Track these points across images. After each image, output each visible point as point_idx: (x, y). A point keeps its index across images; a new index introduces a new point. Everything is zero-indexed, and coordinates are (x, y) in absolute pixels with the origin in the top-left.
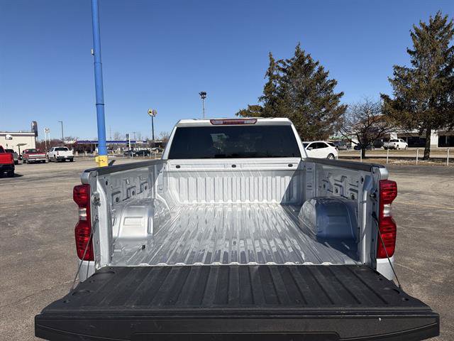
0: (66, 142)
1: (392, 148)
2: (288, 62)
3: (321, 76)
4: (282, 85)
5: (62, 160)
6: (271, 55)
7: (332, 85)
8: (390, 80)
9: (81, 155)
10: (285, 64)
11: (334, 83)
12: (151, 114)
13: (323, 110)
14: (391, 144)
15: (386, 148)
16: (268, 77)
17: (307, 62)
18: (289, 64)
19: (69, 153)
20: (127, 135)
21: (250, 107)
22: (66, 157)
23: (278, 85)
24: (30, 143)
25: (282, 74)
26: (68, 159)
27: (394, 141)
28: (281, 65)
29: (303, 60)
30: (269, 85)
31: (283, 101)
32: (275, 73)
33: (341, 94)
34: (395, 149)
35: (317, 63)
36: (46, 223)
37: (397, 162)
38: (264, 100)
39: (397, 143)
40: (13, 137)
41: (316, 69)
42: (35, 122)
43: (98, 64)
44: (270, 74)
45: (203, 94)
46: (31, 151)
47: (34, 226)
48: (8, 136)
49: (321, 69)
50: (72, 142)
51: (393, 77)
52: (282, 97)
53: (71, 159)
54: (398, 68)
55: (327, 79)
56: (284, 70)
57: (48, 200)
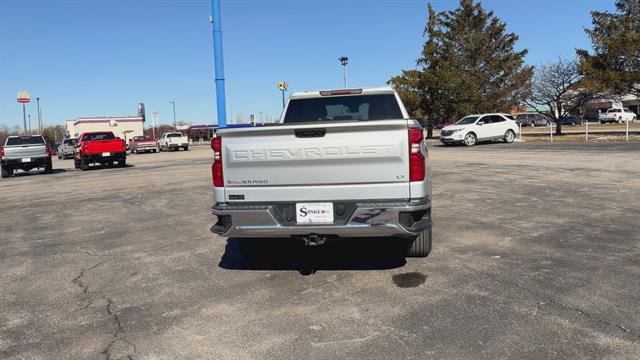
0: (178, 128)
1: (612, 121)
2: (452, 14)
3: (496, 31)
4: (445, 42)
5: (175, 148)
6: (430, 7)
7: (511, 41)
8: (587, 31)
9: (196, 143)
10: (448, 17)
11: (513, 38)
12: (282, 88)
13: (502, 73)
14: (610, 115)
15: (603, 122)
16: (427, 34)
17: (476, 13)
18: (453, 17)
19: (183, 140)
20: (252, 116)
21: (405, 73)
22: (179, 144)
23: (440, 43)
24: (138, 130)
25: (445, 30)
26: (182, 147)
27: (614, 111)
28: (443, 18)
29: (471, 11)
30: (429, 43)
31: (448, 63)
32: (436, 29)
33: (524, 52)
34: (617, 122)
35: (490, 14)
36: (171, 201)
37: (602, 138)
38: (424, 63)
39: (618, 114)
40: (119, 124)
41: (489, 22)
42: (142, 104)
43: (217, 34)
44: (430, 31)
45: (344, 59)
46: (139, 140)
47: (161, 204)
48: (113, 122)
49: (495, 21)
50: (185, 127)
51: (592, 27)
52: (446, 59)
53: (185, 147)
54: (597, 14)
55: (504, 33)
56: (447, 25)
57: (168, 185)
